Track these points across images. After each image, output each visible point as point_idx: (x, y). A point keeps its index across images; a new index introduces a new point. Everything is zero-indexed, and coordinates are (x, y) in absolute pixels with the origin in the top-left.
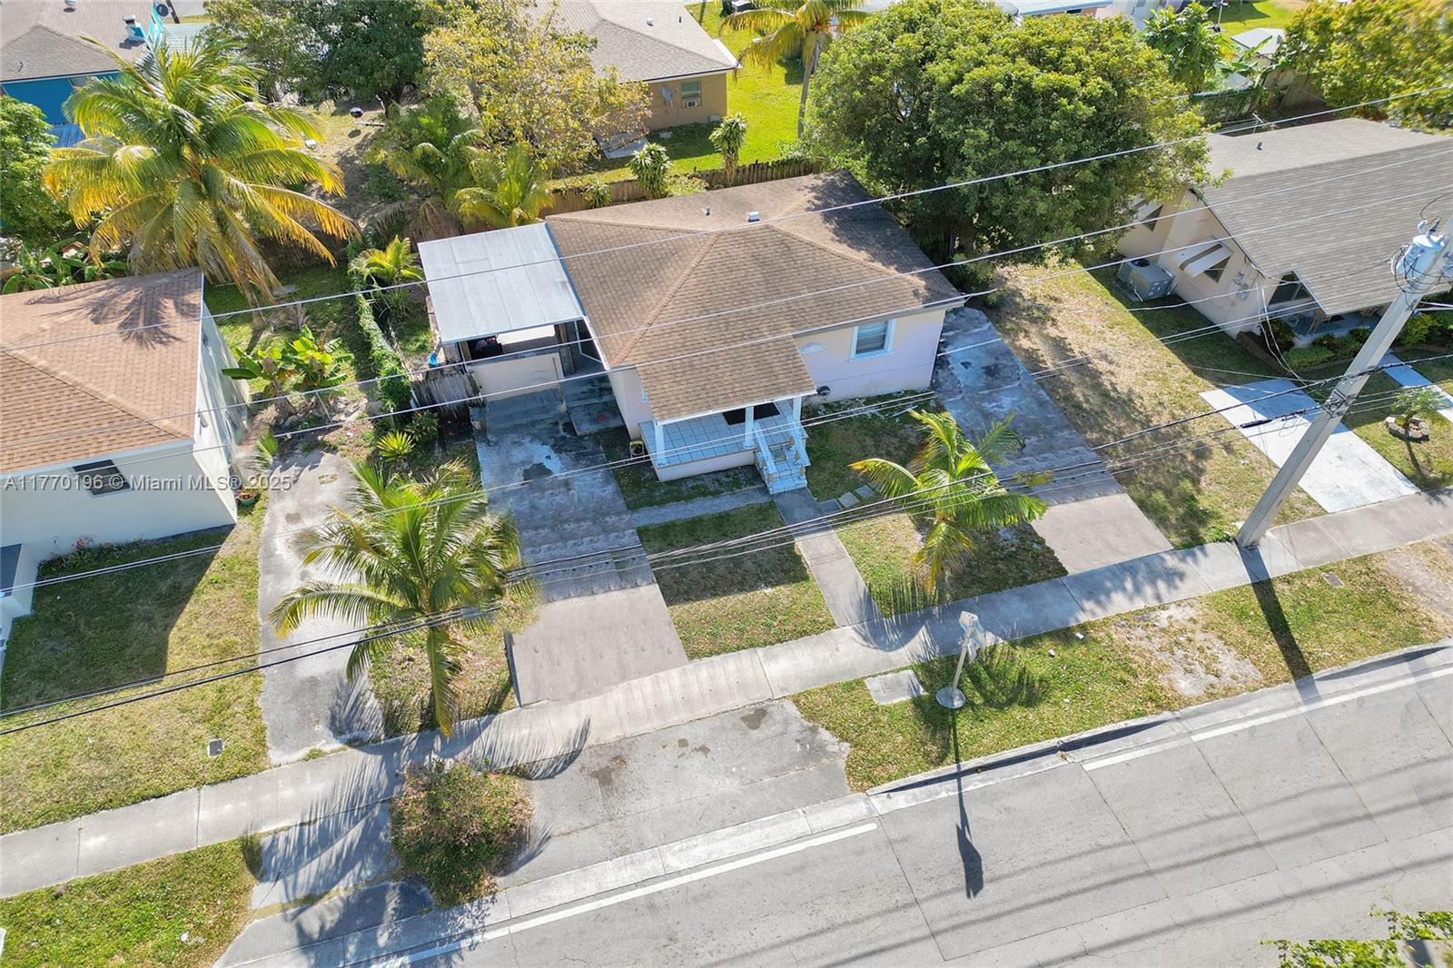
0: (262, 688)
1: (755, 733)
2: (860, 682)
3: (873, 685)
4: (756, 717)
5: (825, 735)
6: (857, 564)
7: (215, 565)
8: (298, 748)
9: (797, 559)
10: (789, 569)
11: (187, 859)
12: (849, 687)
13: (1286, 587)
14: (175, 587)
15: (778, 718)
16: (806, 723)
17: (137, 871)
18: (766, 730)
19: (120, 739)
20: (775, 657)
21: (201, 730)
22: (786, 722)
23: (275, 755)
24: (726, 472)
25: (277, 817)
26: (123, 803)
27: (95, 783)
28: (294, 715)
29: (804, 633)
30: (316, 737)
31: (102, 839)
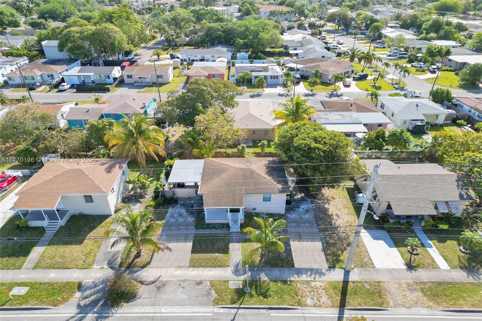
0: (99, 251)
1: (197, 287)
2: (228, 281)
3: (230, 282)
4: (199, 283)
5: (213, 291)
6: (242, 253)
7: (103, 223)
8: (100, 266)
9: (228, 248)
10: (225, 250)
11: (67, 283)
12: (225, 282)
13: (352, 284)
14: (94, 226)
15: (204, 284)
16: (210, 287)
17: (57, 283)
18: (200, 287)
19: (67, 255)
20: (211, 271)
21: (83, 257)
22: (205, 286)
23: (95, 266)
24: (222, 224)
25: (88, 279)
26: (61, 269)
27: (58, 263)
28: (103, 258)
29: (221, 267)
30: (104, 264)
31: (54, 275)
